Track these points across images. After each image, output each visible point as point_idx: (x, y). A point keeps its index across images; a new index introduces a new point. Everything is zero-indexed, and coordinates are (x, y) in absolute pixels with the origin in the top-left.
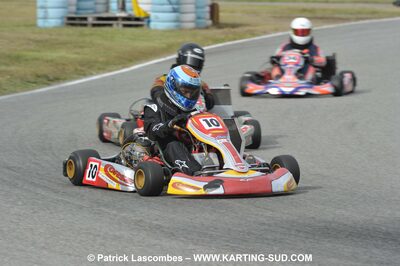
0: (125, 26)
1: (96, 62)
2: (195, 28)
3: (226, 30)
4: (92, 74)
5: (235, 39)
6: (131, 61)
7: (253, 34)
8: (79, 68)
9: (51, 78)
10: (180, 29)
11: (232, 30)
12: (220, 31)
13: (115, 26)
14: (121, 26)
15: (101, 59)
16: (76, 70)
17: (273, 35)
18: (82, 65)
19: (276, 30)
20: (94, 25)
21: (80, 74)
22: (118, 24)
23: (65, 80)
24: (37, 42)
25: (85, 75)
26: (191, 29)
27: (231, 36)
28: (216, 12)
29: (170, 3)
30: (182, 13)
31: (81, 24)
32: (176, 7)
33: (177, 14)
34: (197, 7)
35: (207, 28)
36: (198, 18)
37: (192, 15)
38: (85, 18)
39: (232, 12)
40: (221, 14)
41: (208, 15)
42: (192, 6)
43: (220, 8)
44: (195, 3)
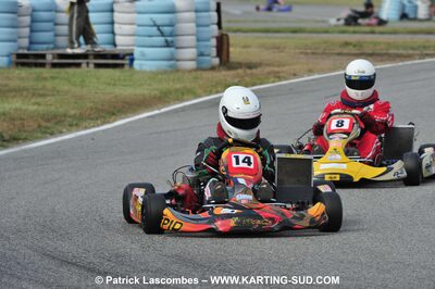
0: (98, 66)
1: (65, 115)
2: (199, 69)
3: (240, 71)
4: (61, 132)
6: (114, 114)
7: (280, 78)
8: (44, 124)
10: (176, 70)
11: (249, 71)
12: (232, 73)
13: (84, 65)
14: (92, 66)
15: (72, 112)
16: (40, 126)
18: (48, 120)
19: (311, 72)
20: (54, 65)
21: (45, 132)
22: (88, 64)
25: (52, 134)
26: (190, 71)
27: (247, 79)
28: (225, 47)
29: (162, 34)
30: (177, 48)
31: (36, 65)
32: (169, 39)
33: (172, 49)
34: (198, 40)
35: (213, 68)
36: (201, 54)
37: (194, 51)
38: (43, 56)
39: (245, 47)
40: (231, 49)
41: (214, 51)
42: (194, 38)
43: (231, 41)
44: (195, 34)
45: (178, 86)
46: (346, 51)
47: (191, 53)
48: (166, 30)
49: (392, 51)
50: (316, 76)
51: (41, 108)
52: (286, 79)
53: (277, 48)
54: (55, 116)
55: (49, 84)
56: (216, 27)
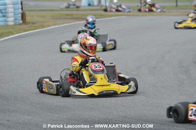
2: (15, 25)
3: (30, 25)
5: (34, 30)
7: (43, 27)
10: (7, 25)
11: (33, 25)
12: (26, 26)
17: (53, 27)
19: (54, 25)
26: (12, 26)
28: (24, 17)
29: (2, 13)
30: (8, 17)
32: (4, 14)
33: (5, 18)
34: (15, 14)
35: (20, 24)
36: (16, 19)
37: (13, 18)
39: (32, 16)
40: (27, 18)
41: (20, 18)
42: (13, 14)
43: (27, 15)
44: (14, 12)
46: (67, 17)
48: (3, 11)
49: (83, 17)
50: (56, 26)
52: (46, 27)
53: (43, 17)
56: (21, 10)
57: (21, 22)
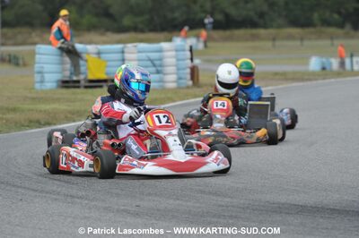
2: (179, 88)
8: (69, 115)
9: (43, 123)
10: (163, 89)
12: (199, 90)
13: (105, 87)
16: (66, 117)
18: (73, 114)
20: (86, 87)
23: (55, 124)
24: (33, 99)
25: (74, 121)
26: (173, 89)
28: (196, 74)
29: (154, 66)
30: (165, 74)
31: (75, 87)
32: (159, 68)
33: (161, 75)
34: (178, 69)
35: (188, 87)
36: (180, 78)
37: (175, 76)
38: (78, 82)
41: (189, 77)
42: (174, 68)
44: (176, 66)
45: (163, 96)
47: (173, 77)
48: (157, 63)
51: (69, 108)
54: (78, 112)
55: (79, 97)
56: (189, 61)
57: (190, 83)
